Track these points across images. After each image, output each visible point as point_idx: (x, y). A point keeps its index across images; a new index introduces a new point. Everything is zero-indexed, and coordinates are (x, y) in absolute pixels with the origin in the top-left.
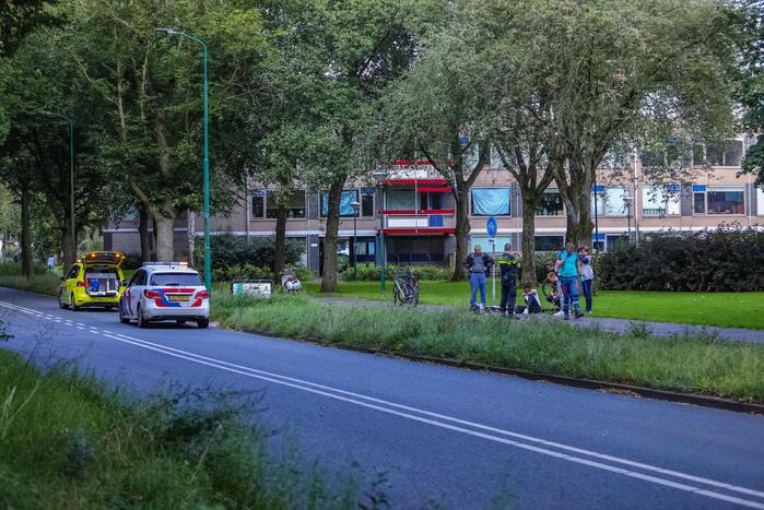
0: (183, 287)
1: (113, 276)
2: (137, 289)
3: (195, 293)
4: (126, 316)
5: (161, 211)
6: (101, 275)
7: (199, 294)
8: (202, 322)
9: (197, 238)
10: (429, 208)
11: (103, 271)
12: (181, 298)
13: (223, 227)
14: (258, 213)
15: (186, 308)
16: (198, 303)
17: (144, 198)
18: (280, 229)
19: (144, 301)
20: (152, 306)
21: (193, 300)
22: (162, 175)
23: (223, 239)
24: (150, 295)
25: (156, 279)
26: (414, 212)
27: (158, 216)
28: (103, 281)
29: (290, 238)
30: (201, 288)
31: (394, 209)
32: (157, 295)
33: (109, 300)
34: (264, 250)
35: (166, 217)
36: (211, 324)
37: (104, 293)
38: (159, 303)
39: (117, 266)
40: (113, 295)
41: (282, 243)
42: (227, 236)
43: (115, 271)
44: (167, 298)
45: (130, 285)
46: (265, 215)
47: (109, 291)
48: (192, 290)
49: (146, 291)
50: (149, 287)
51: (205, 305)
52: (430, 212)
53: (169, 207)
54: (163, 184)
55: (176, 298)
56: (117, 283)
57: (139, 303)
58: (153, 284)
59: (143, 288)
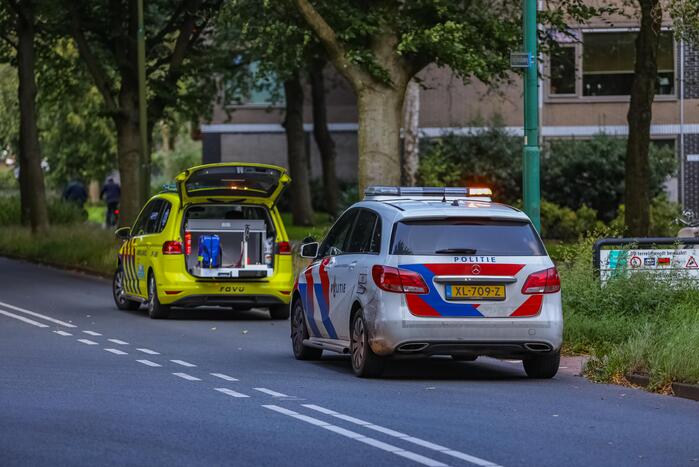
0: (486, 260)
1: (258, 227)
2: (348, 267)
3: (521, 277)
4: (312, 341)
5: (366, 66)
6: (227, 226)
7: (532, 281)
8: (539, 362)
9: (425, 143)
11: (232, 215)
12: (483, 291)
13: (485, 117)
14: (562, 83)
15: (496, 319)
16: (532, 307)
17: (327, 33)
18: (639, 119)
19: (374, 301)
20: (396, 314)
21: (515, 296)
23: (484, 143)
24: (389, 280)
25: (409, 236)
28: (233, 240)
29: (661, 142)
30: (537, 263)
32: (410, 281)
33: (249, 289)
34: (579, 168)
35: (378, 81)
36: (570, 365)
37: (235, 272)
38: (418, 306)
39: (269, 203)
40: (257, 278)
41: (644, 150)
42: (494, 136)
43: (262, 213)
44: (440, 290)
45: (324, 253)
46: (579, 84)
47: (248, 267)
48: (514, 269)
49: (377, 271)
50: (389, 260)
51: (551, 312)
53: (384, 59)
55: (468, 291)
56: (267, 246)
57: (357, 306)
58: (399, 250)
59: (367, 261)
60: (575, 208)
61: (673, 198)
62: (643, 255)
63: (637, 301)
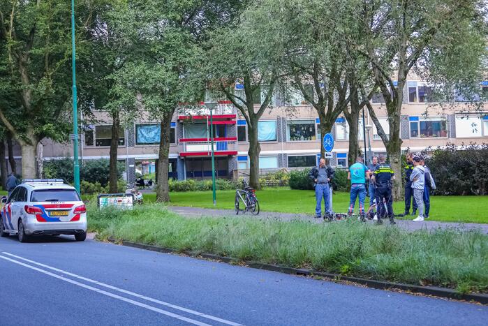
0: (62, 203)
2: (17, 206)
3: (73, 208)
4: (6, 231)
5: (24, 138)
7: (77, 209)
8: (80, 236)
9: (45, 162)
10: (217, 137)
12: (61, 213)
13: (64, 153)
14: (89, 142)
15: (65, 222)
16: (77, 218)
17: (11, 128)
18: (113, 154)
19: (25, 217)
20: (33, 222)
21: (71, 214)
22: (25, 108)
23: (64, 162)
24: (30, 210)
25: (36, 195)
26: (206, 140)
27: (22, 143)
29: (121, 161)
30: (79, 204)
31: (190, 138)
32: (37, 210)
34: (95, 170)
35: (28, 143)
36: (90, 236)
38: (40, 218)
41: (115, 164)
42: (67, 160)
44: (47, 213)
45: (9, 202)
46: (94, 143)
48: (71, 206)
49: (26, 207)
50: (30, 204)
51: (83, 219)
52: (217, 139)
53: (30, 135)
54: (26, 116)
55: (56, 213)
57: (20, 219)
58: (33, 200)
59: (22, 204)
60: (94, 183)
61: (125, 179)
62: (113, 199)
63: (111, 215)
